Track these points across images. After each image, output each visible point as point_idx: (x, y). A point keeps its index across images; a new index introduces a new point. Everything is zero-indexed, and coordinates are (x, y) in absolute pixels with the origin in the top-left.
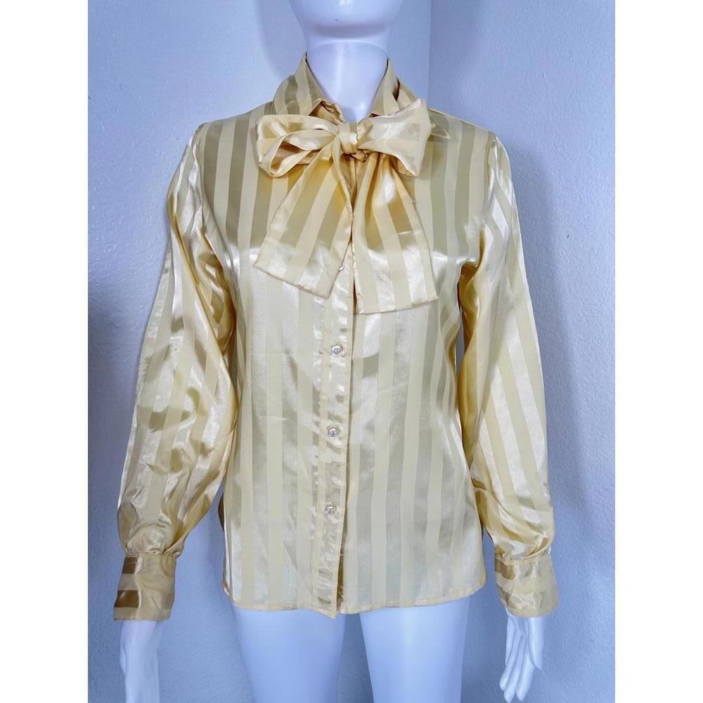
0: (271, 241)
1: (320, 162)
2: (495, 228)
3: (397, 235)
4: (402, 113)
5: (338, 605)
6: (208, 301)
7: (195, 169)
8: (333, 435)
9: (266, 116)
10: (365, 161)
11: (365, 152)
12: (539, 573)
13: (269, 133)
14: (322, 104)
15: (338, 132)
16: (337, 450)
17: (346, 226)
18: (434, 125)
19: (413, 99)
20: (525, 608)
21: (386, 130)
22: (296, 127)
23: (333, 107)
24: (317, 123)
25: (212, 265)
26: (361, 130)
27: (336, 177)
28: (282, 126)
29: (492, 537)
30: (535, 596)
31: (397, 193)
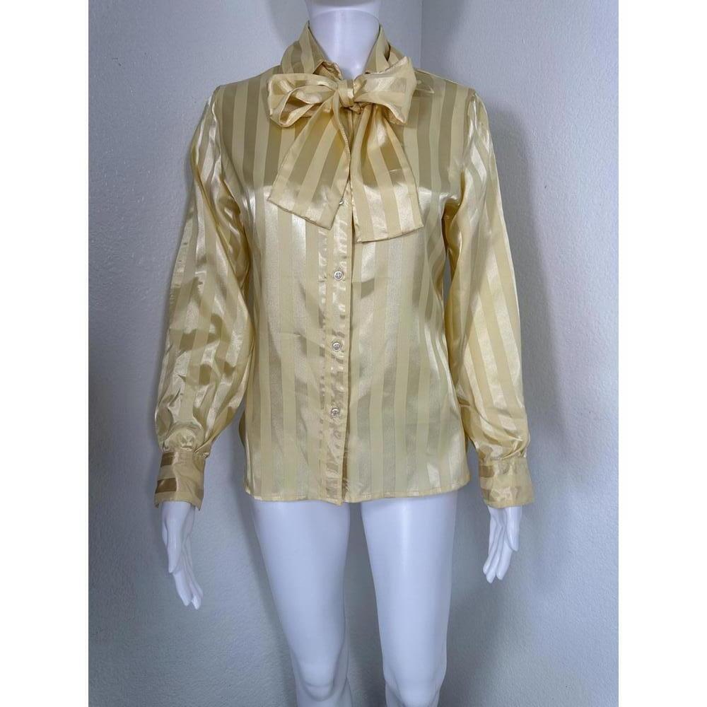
0: (282, 179)
1: (322, 114)
2: (474, 172)
3: (388, 172)
4: (391, 69)
5: (343, 495)
6: (227, 240)
7: (214, 124)
8: (337, 348)
9: (275, 75)
10: (360, 113)
11: (361, 105)
12: (515, 471)
13: (278, 90)
14: (323, 64)
15: (337, 88)
16: (341, 361)
17: (344, 166)
18: (420, 82)
19: (400, 57)
20: (503, 499)
21: (378, 83)
22: (301, 84)
23: (333, 66)
24: (319, 80)
25: (230, 208)
26: (357, 86)
27: (336, 126)
28: (290, 84)
29: (475, 444)
30: (512, 489)
31: (388, 138)
